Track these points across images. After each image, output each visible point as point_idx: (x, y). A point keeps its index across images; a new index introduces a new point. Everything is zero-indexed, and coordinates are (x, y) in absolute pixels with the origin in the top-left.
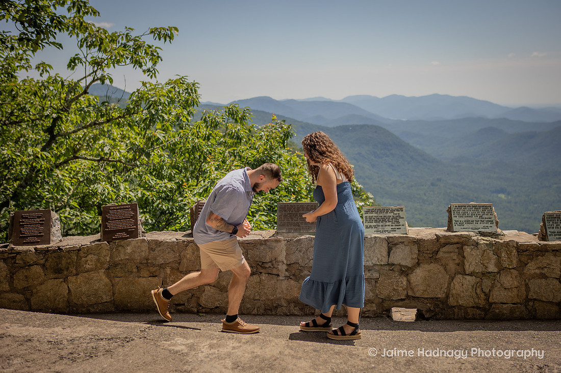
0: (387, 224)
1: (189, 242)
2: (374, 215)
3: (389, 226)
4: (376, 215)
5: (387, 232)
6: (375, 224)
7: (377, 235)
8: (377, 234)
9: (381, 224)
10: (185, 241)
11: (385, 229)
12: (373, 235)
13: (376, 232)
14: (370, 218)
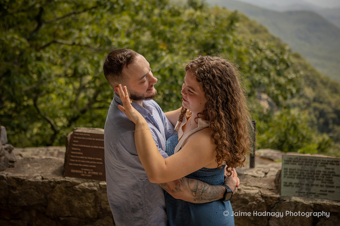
0: (315, 182)
1: (59, 183)
2: (297, 167)
3: (317, 185)
4: (299, 167)
5: (313, 196)
6: (296, 181)
7: (298, 199)
8: (299, 196)
9: (306, 182)
10: (51, 182)
11: (312, 191)
12: (294, 199)
13: (297, 194)
14: (292, 171)
